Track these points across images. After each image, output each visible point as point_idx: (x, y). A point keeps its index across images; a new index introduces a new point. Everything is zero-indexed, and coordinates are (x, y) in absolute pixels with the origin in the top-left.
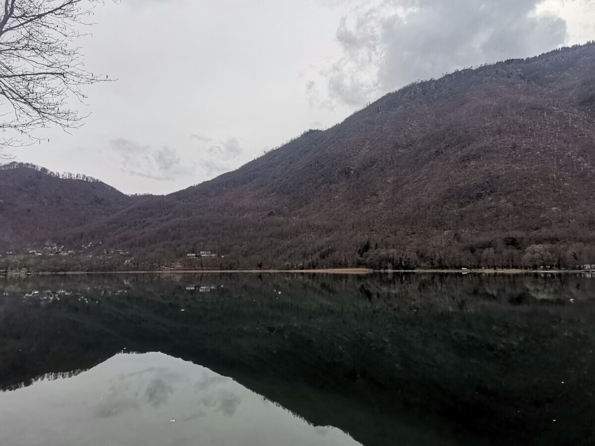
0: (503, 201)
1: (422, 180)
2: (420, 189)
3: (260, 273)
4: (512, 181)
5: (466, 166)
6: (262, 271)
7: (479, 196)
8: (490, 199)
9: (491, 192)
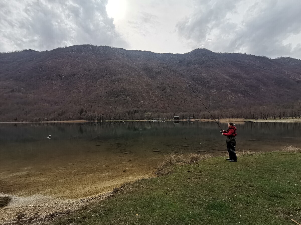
0: (128, 98)
1: (98, 86)
2: (97, 89)
3: (16, 123)
4: (130, 91)
5: (115, 84)
6: (17, 122)
7: (120, 95)
8: (124, 96)
9: (124, 94)
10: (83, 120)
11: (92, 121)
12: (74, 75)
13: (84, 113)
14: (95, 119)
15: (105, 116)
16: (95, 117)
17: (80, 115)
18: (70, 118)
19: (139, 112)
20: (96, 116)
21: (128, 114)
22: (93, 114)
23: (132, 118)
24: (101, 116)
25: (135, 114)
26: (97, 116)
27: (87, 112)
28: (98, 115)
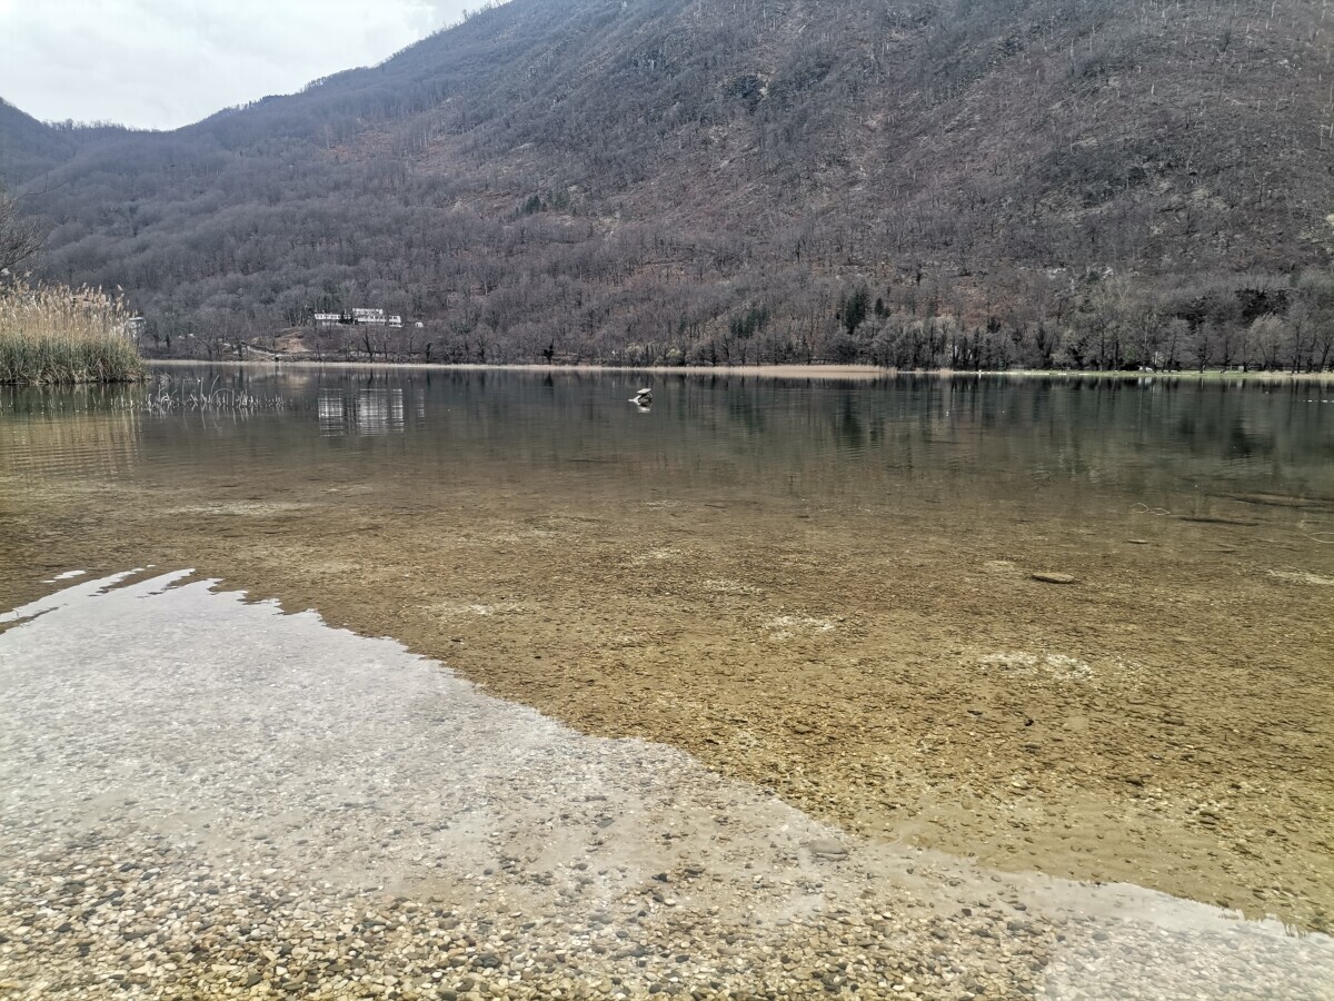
0: (1200, 192)
1: (969, 126)
2: (966, 150)
5: (1096, 91)
6: (553, 368)
7: (1137, 176)
10: (864, 363)
11: (919, 372)
12: (825, 68)
13: (871, 320)
14: (938, 358)
15: (1005, 336)
16: (938, 348)
17: (846, 330)
18: (790, 349)
19: (1295, 309)
20: (944, 339)
21: (1184, 322)
22: (926, 324)
23: (1218, 354)
24: (977, 335)
25: (1258, 322)
26: (950, 336)
27: (887, 314)
28: (959, 332)
